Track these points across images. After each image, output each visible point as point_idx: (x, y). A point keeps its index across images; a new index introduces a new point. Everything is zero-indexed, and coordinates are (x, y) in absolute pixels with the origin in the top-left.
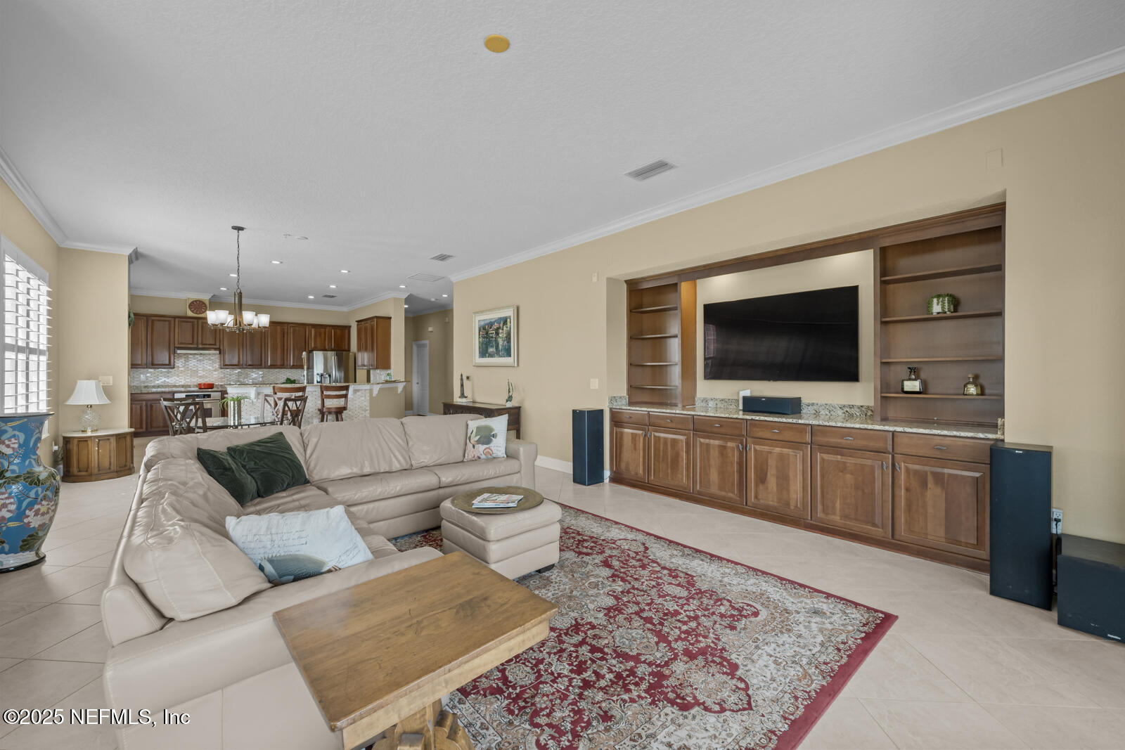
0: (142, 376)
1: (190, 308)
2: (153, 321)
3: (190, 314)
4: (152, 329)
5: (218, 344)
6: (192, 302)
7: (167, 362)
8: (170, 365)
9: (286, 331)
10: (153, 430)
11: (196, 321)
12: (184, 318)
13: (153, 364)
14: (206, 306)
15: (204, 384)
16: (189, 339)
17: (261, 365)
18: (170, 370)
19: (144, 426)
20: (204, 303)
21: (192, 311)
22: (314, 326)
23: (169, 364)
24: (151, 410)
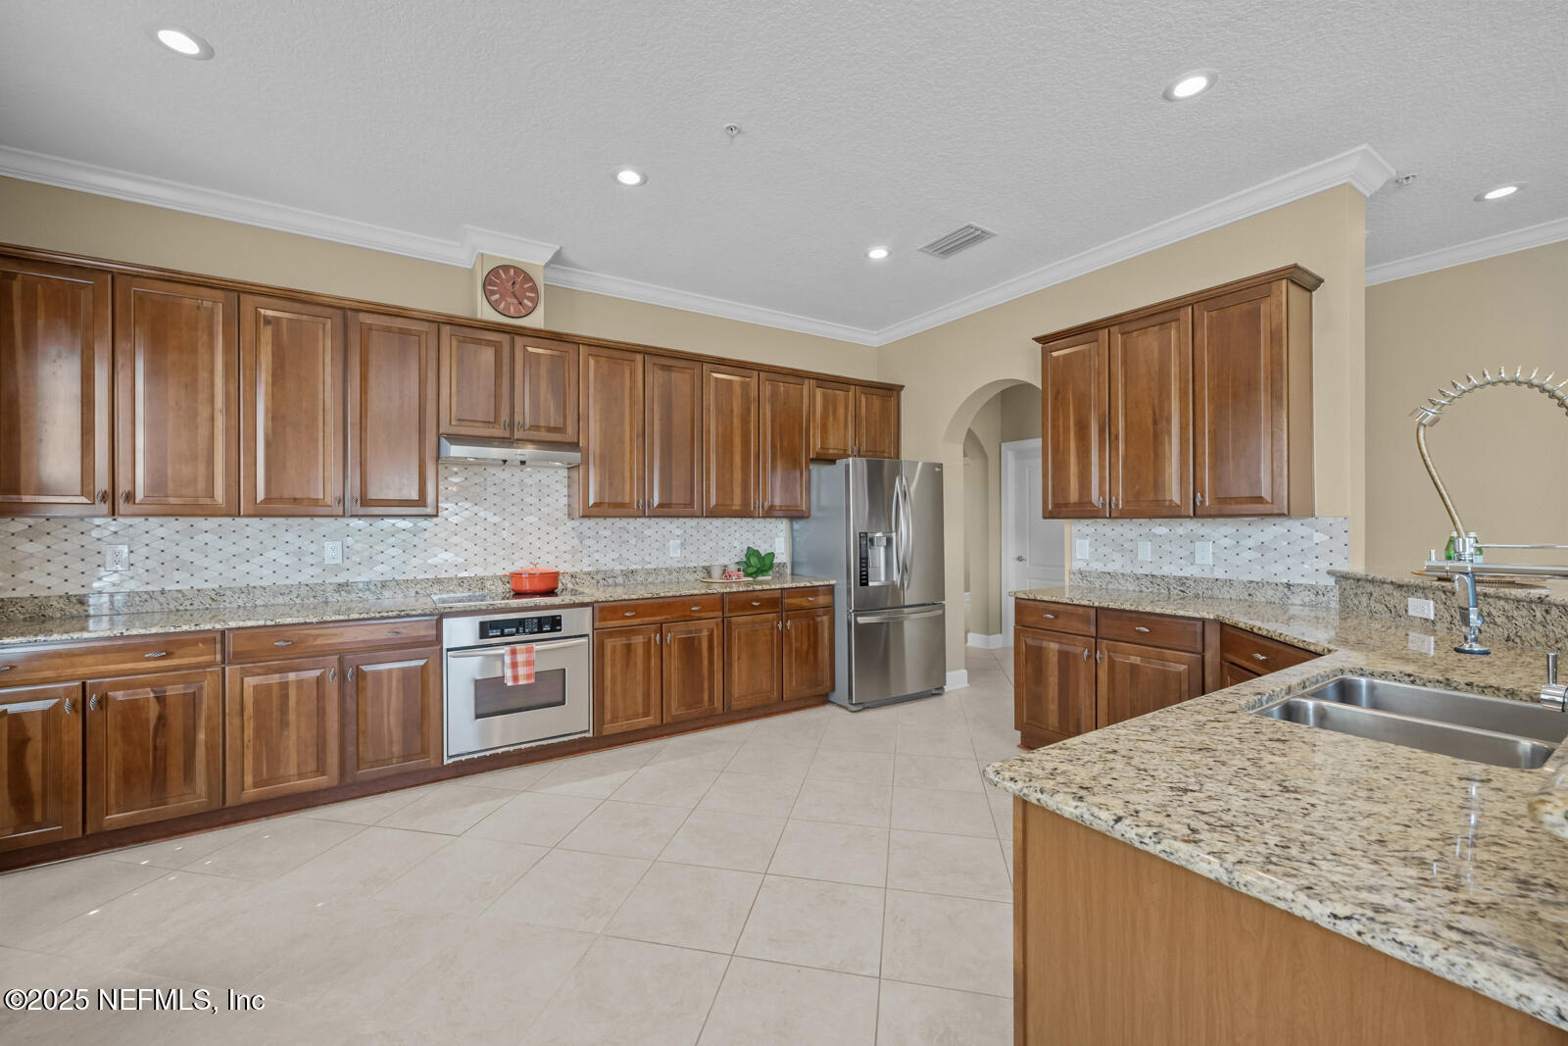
0: (328, 545)
1: (487, 294)
2: (366, 331)
3: (487, 314)
4: (364, 364)
5: (571, 430)
6: (495, 271)
7: (415, 496)
8: (419, 505)
9: (753, 393)
10: (365, 772)
11: (505, 339)
12: (467, 328)
13: (365, 502)
14: (534, 289)
15: (531, 575)
16: (483, 407)
17: (691, 504)
18: (423, 523)
19: (333, 758)
20: (528, 278)
21: (494, 306)
22: (823, 381)
23: (421, 501)
24: (359, 690)
